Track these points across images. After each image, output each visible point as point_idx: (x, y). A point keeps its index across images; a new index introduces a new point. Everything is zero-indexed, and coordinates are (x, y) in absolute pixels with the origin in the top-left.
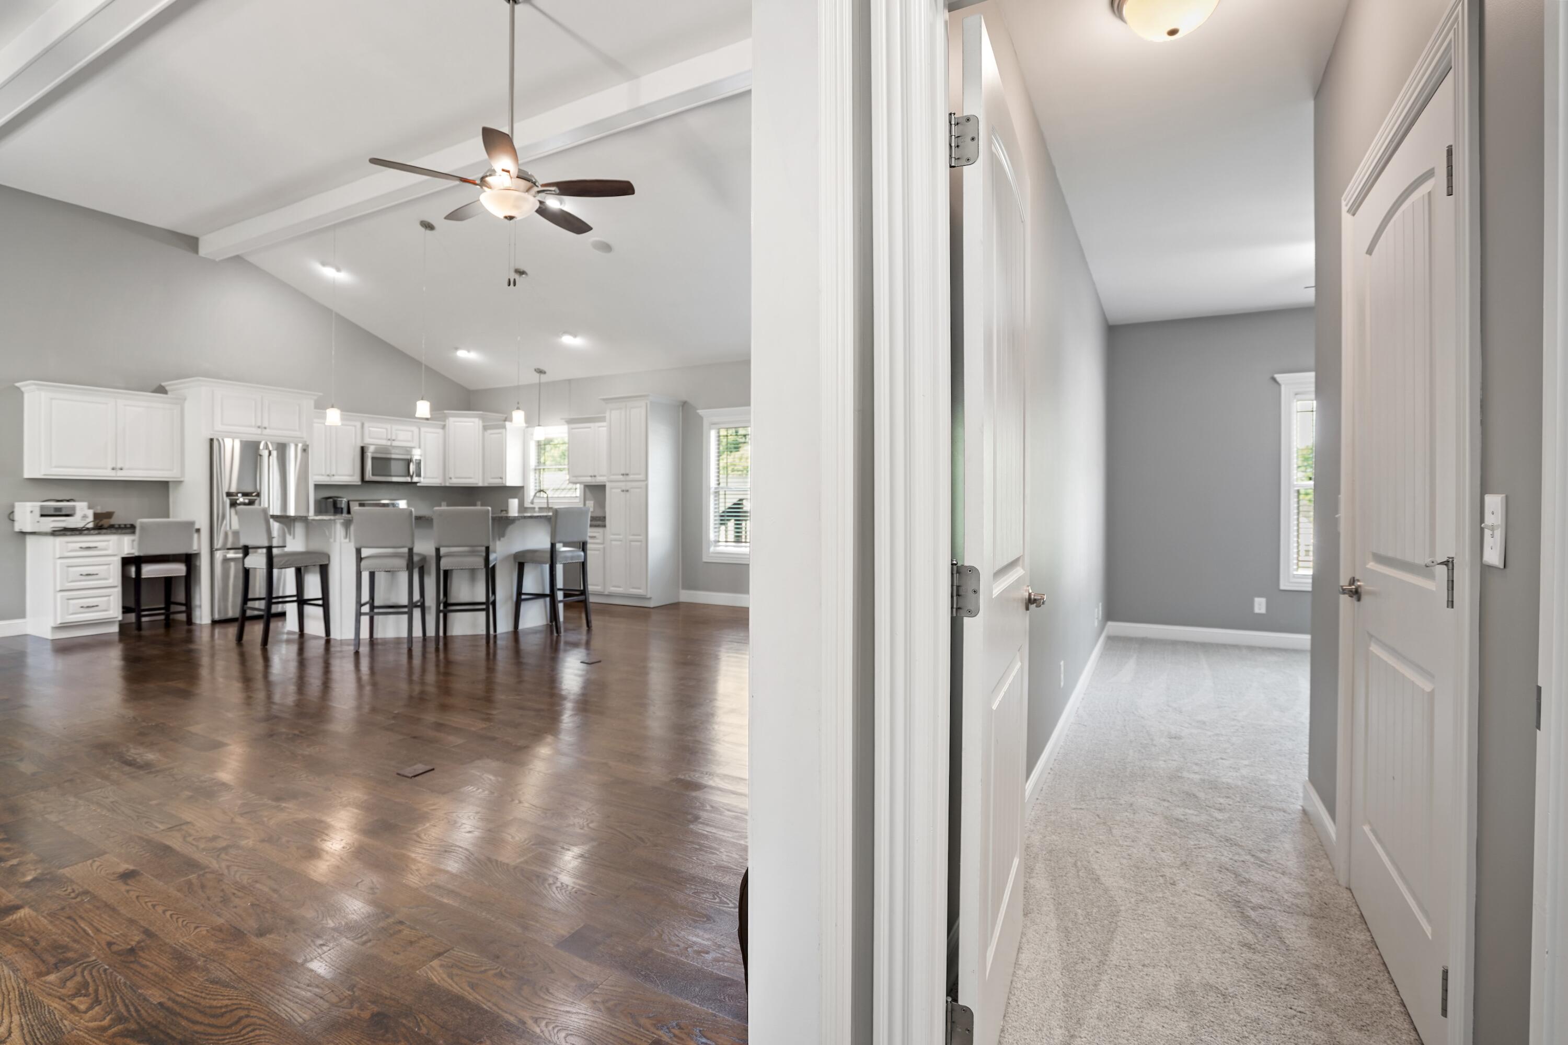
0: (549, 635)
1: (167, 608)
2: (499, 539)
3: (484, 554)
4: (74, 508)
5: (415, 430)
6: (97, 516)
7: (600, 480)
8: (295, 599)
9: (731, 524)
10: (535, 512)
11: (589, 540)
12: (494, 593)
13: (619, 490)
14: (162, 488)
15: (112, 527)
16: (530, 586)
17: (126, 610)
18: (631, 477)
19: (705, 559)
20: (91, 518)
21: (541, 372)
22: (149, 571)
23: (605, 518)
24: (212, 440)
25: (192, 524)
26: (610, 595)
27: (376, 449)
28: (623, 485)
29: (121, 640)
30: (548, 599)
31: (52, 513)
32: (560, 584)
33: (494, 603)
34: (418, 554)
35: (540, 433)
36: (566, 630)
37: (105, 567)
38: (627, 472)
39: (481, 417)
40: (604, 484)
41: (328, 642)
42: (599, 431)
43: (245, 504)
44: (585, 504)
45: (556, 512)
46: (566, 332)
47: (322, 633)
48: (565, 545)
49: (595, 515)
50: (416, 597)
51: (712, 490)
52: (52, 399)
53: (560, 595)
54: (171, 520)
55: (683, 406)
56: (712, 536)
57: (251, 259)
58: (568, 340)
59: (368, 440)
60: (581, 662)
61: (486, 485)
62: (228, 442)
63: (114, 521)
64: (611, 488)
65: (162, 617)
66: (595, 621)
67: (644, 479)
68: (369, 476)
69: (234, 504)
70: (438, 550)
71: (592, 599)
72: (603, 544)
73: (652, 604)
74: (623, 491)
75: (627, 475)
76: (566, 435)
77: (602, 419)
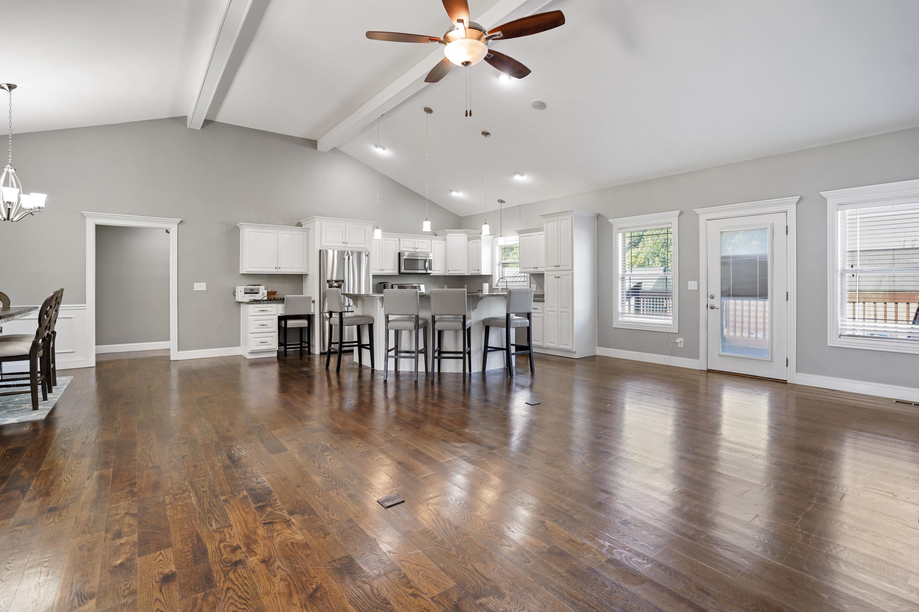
0: (505, 376)
1: (301, 344)
2: (473, 310)
3: (462, 320)
4: (259, 289)
5: (429, 242)
6: (269, 293)
7: (540, 270)
8: (357, 344)
9: (633, 300)
10: (499, 292)
11: (532, 311)
12: (469, 346)
13: (554, 277)
14: (300, 278)
15: (275, 299)
16: (493, 342)
17: (280, 344)
18: (562, 268)
19: (615, 326)
20: (266, 294)
21: (501, 201)
22: (291, 323)
23: (543, 295)
24: (320, 251)
25: (310, 298)
27: (409, 254)
28: (556, 274)
29: (278, 362)
30: (505, 351)
31: (249, 292)
32: (513, 341)
33: (469, 353)
34: (422, 319)
35: (502, 241)
36: (517, 374)
37: (271, 321)
38: (559, 264)
39: (465, 233)
40: (543, 273)
41: (373, 371)
42: (539, 238)
43: (336, 287)
44: (530, 287)
45: (510, 292)
46: (516, 173)
47: (370, 365)
48: (517, 315)
49: (537, 293)
50: (421, 346)
51: (620, 276)
52: (250, 232)
53: (513, 349)
54: (304, 296)
55: (597, 217)
56: (620, 310)
57: (342, 149)
58: (518, 178)
59: (402, 249)
60: (526, 403)
61: (470, 274)
62: (330, 252)
63: (276, 296)
64: (548, 275)
65: (299, 349)
66: (537, 366)
67: (571, 269)
68: (403, 270)
69: (331, 286)
70: (433, 317)
71: (534, 350)
72: (542, 313)
73: (576, 356)
74: (556, 277)
75: (559, 266)
76: (518, 242)
77: (541, 230)
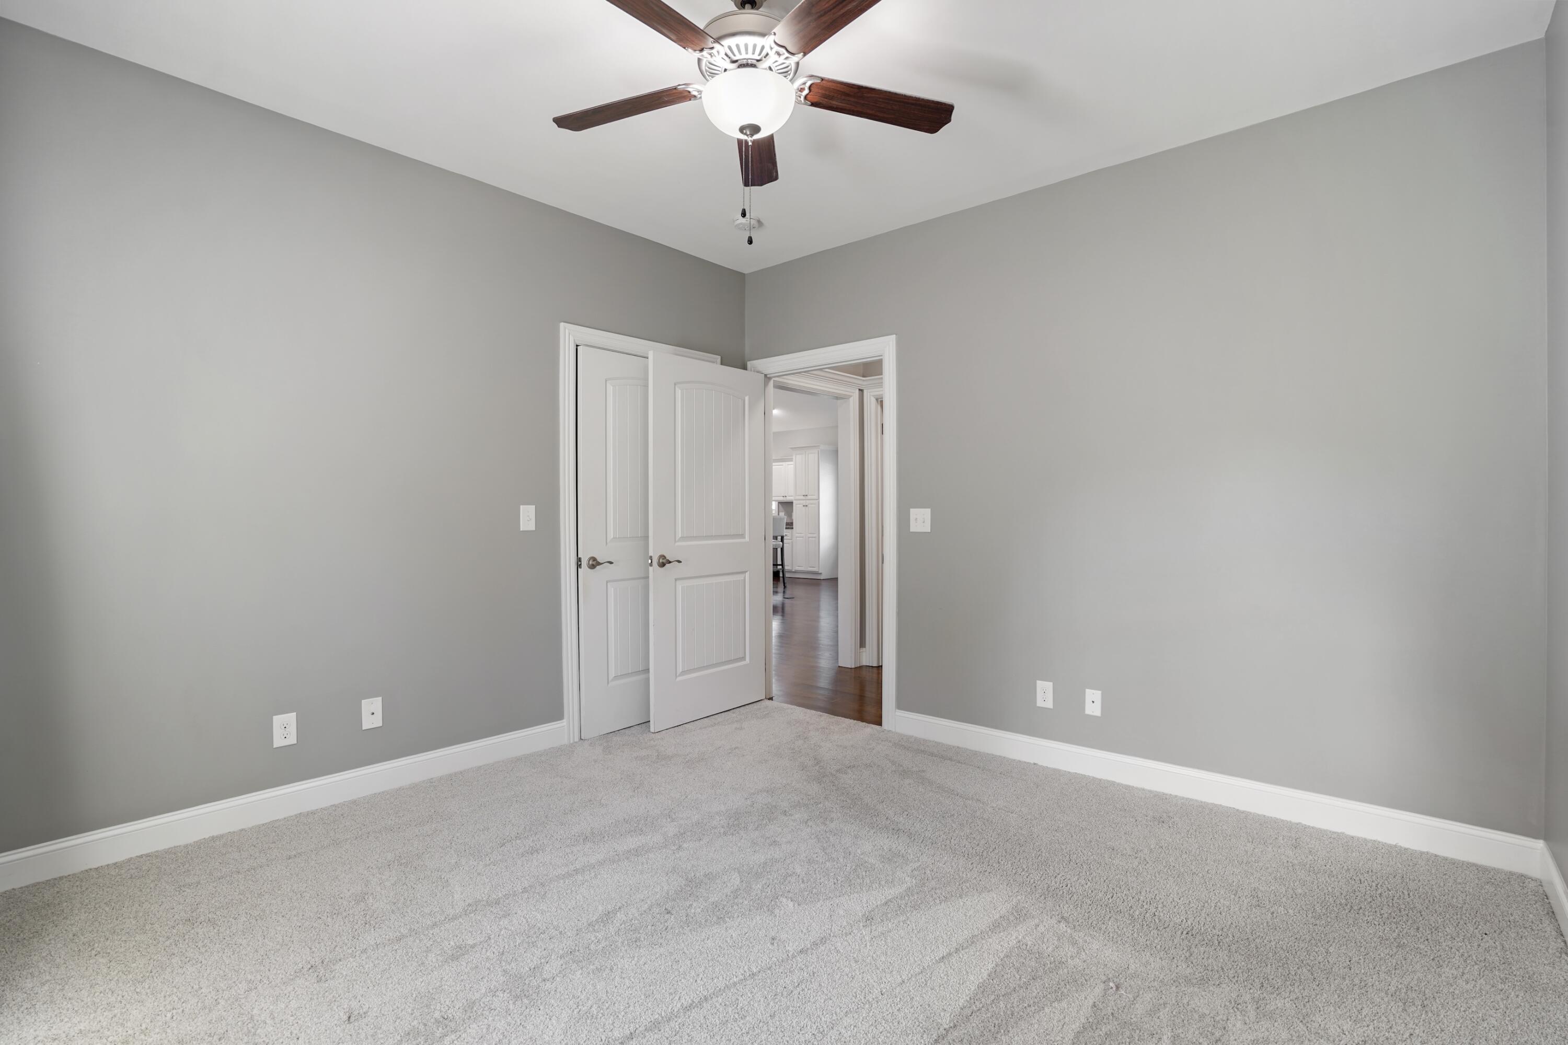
7: (789, 499)
11: (785, 536)
13: (801, 506)
18: (809, 497)
23: (793, 523)
26: (796, 572)
28: (804, 502)
38: (807, 494)
40: (791, 501)
42: (790, 467)
44: (778, 514)
49: (787, 521)
64: (796, 504)
67: (817, 500)
71: (787, 574)
72: (792, 539)
73: (820, 577)
74: (804, 506)
75: (806, 496)
77: (791, 460)
